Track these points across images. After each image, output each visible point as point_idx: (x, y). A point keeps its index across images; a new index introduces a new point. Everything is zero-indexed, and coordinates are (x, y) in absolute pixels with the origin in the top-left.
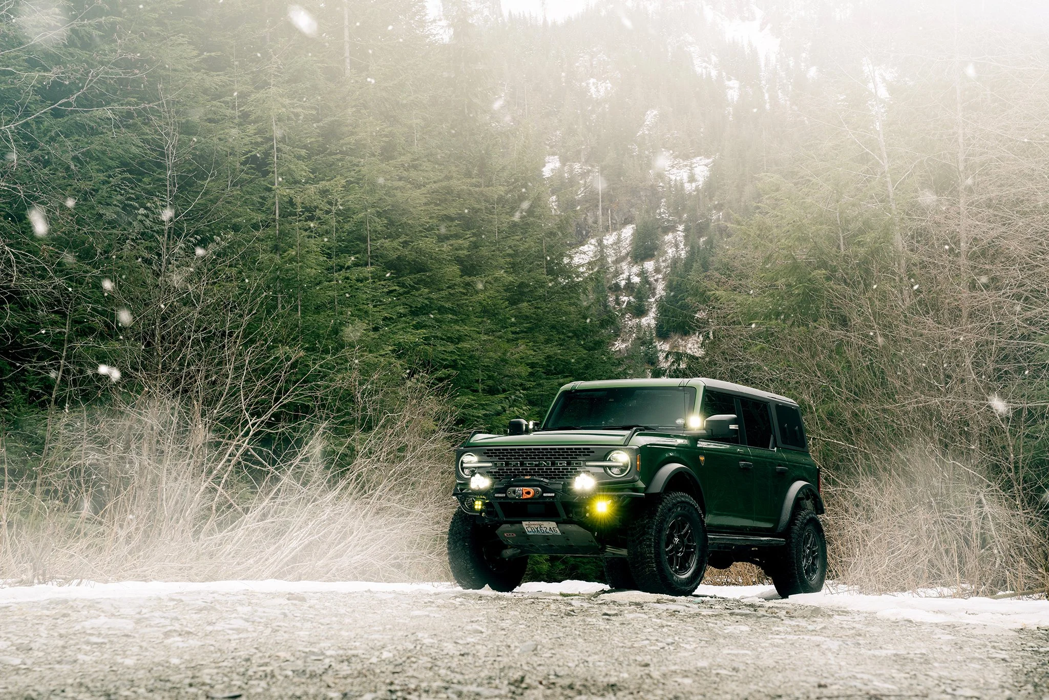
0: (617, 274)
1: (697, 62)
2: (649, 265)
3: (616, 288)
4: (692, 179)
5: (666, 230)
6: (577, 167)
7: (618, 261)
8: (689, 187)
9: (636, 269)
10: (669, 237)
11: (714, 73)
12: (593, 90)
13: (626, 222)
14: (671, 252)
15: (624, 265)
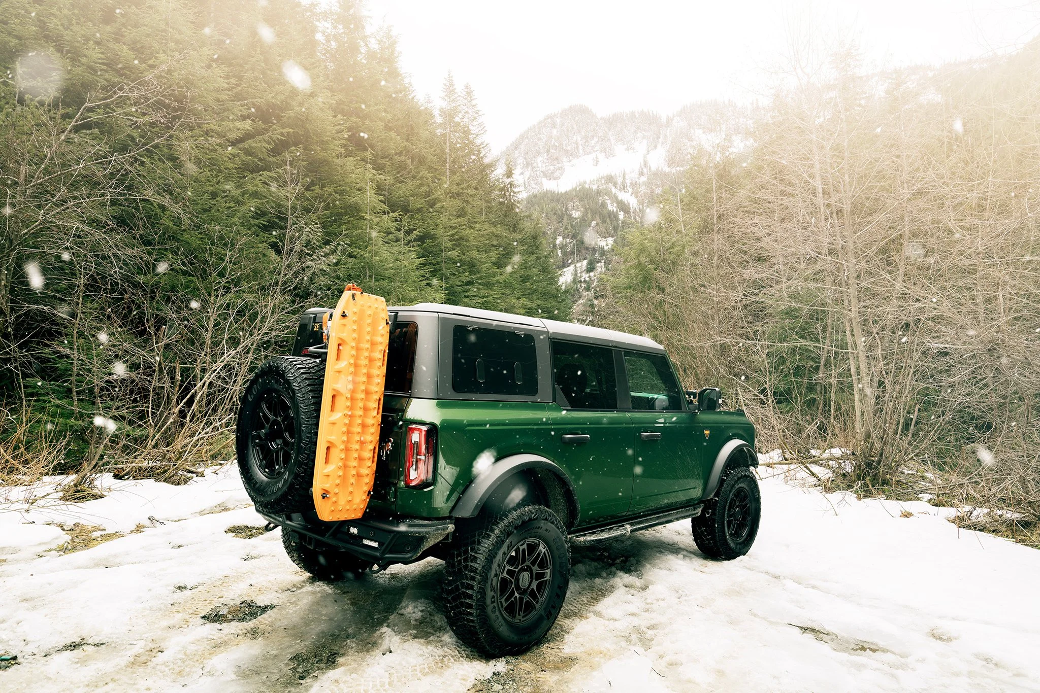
0: (581, 277)
1: (609, 205)
2: (592, 274)
3: (581, 282)
4: (607, 245)
5: (598, 262)
6: (568, 240)
7: (581, 273)
8: (606, 248)
9: (588, 275)
10: (599, 265)
11: (615, 210)
12: (574, 215)
13: (585, 259)
14: (599, 270)
15: (583, 274)
